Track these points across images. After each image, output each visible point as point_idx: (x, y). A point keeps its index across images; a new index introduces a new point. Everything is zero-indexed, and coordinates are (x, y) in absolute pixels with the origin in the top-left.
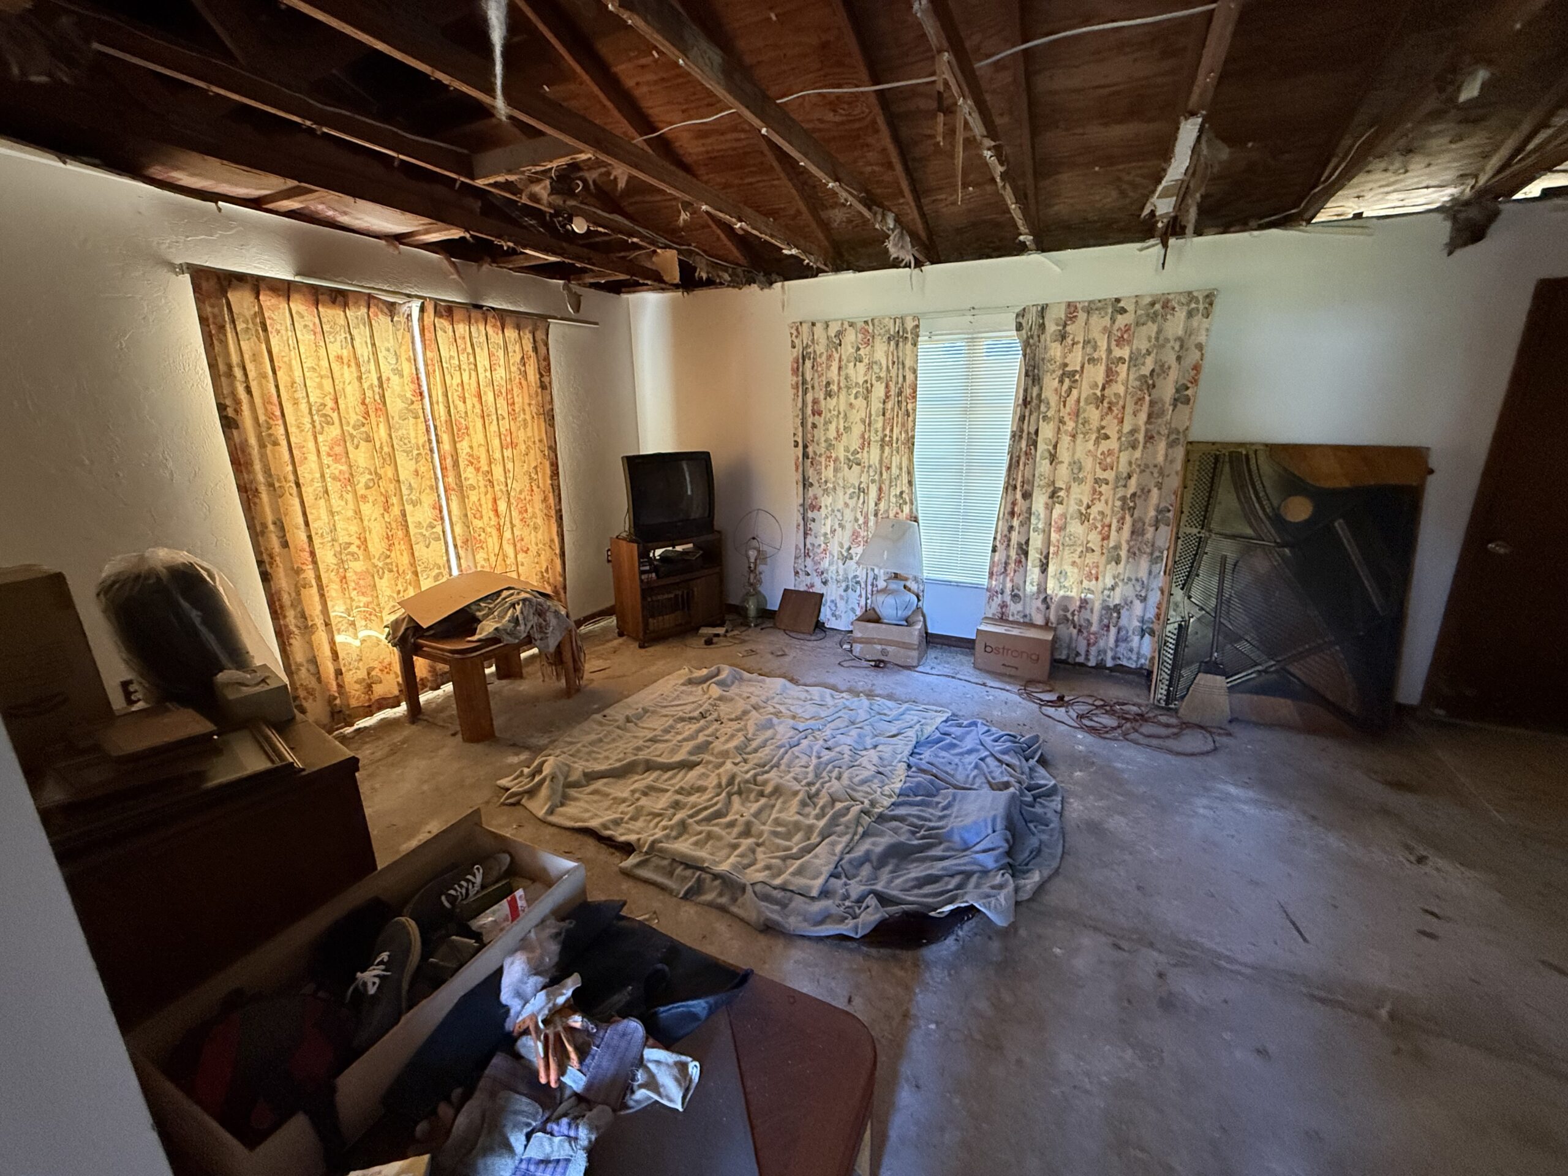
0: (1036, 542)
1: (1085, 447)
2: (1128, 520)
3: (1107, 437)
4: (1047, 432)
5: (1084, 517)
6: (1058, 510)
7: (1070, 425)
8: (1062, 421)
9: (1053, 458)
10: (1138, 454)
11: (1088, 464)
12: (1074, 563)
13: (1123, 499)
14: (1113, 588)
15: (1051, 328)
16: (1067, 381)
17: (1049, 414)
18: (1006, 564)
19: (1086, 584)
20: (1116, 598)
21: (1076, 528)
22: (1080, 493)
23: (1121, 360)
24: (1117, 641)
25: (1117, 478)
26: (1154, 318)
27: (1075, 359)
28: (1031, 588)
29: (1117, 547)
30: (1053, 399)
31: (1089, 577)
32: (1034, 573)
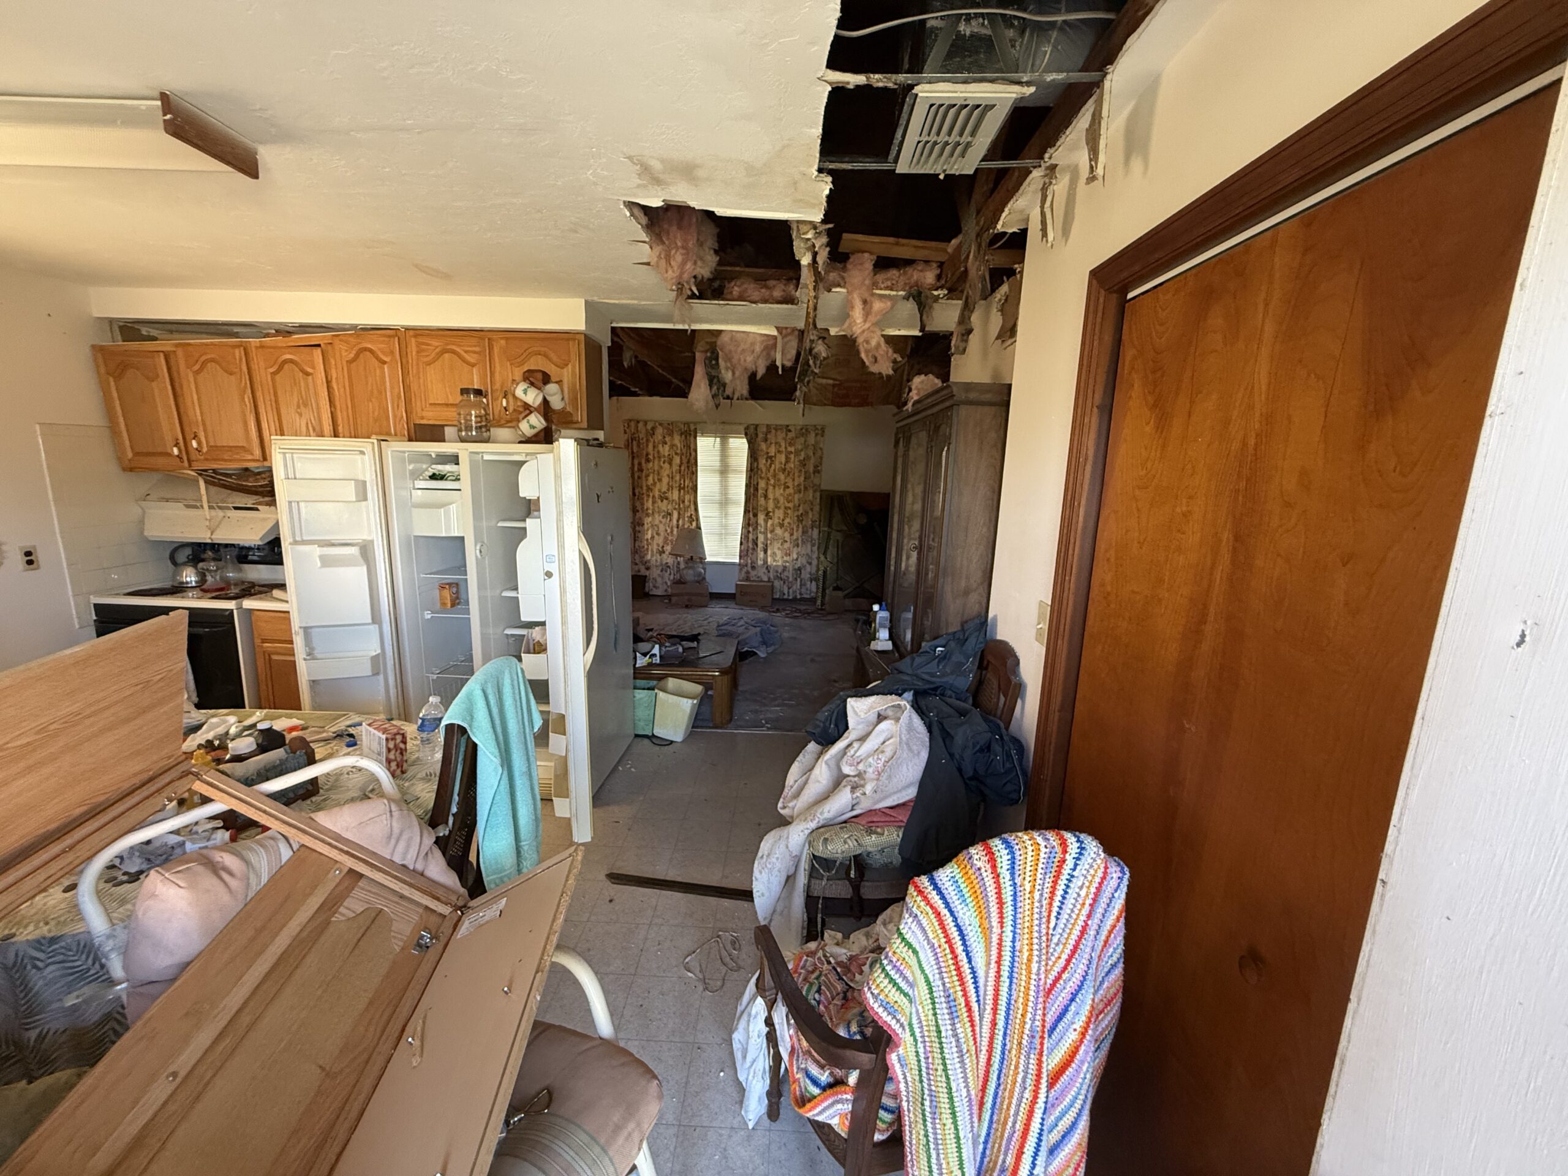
0: (761, 538)
1: (779, 492)
2: (801, 526)
3: (788, 487)
4: (762, 484)
5: (781, 525)
6: (770, 522)
7: (772, 482)
8: (768, 479)
9: (766, 497)
10: (801, 495)
11: (782, 500)
12: (779, 549)
13: (798, 516)
14: (797, 559)
15: (761, 436)
16: (769, 461)
17: (763, 475)
18: (748, 550)
19: (785, 558)
20: (799, 565)
21: (778, 531)
22: (779, 514)
23: (791, 452)
24: (801, 585)
25: (794, 506)
26: (802, 435)
27: (772, 451)
28: (760, 562)
29: (797, 539)
30: (764, 470)
31: (786, 555)
32: (761, 555)
